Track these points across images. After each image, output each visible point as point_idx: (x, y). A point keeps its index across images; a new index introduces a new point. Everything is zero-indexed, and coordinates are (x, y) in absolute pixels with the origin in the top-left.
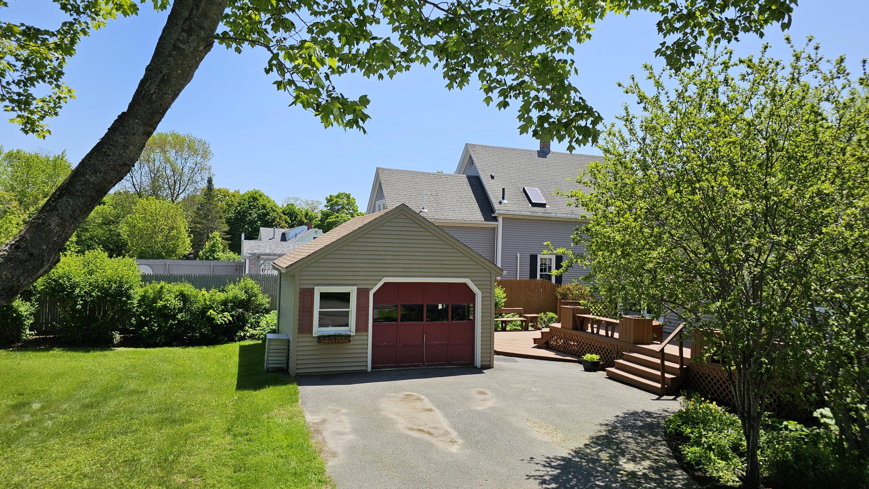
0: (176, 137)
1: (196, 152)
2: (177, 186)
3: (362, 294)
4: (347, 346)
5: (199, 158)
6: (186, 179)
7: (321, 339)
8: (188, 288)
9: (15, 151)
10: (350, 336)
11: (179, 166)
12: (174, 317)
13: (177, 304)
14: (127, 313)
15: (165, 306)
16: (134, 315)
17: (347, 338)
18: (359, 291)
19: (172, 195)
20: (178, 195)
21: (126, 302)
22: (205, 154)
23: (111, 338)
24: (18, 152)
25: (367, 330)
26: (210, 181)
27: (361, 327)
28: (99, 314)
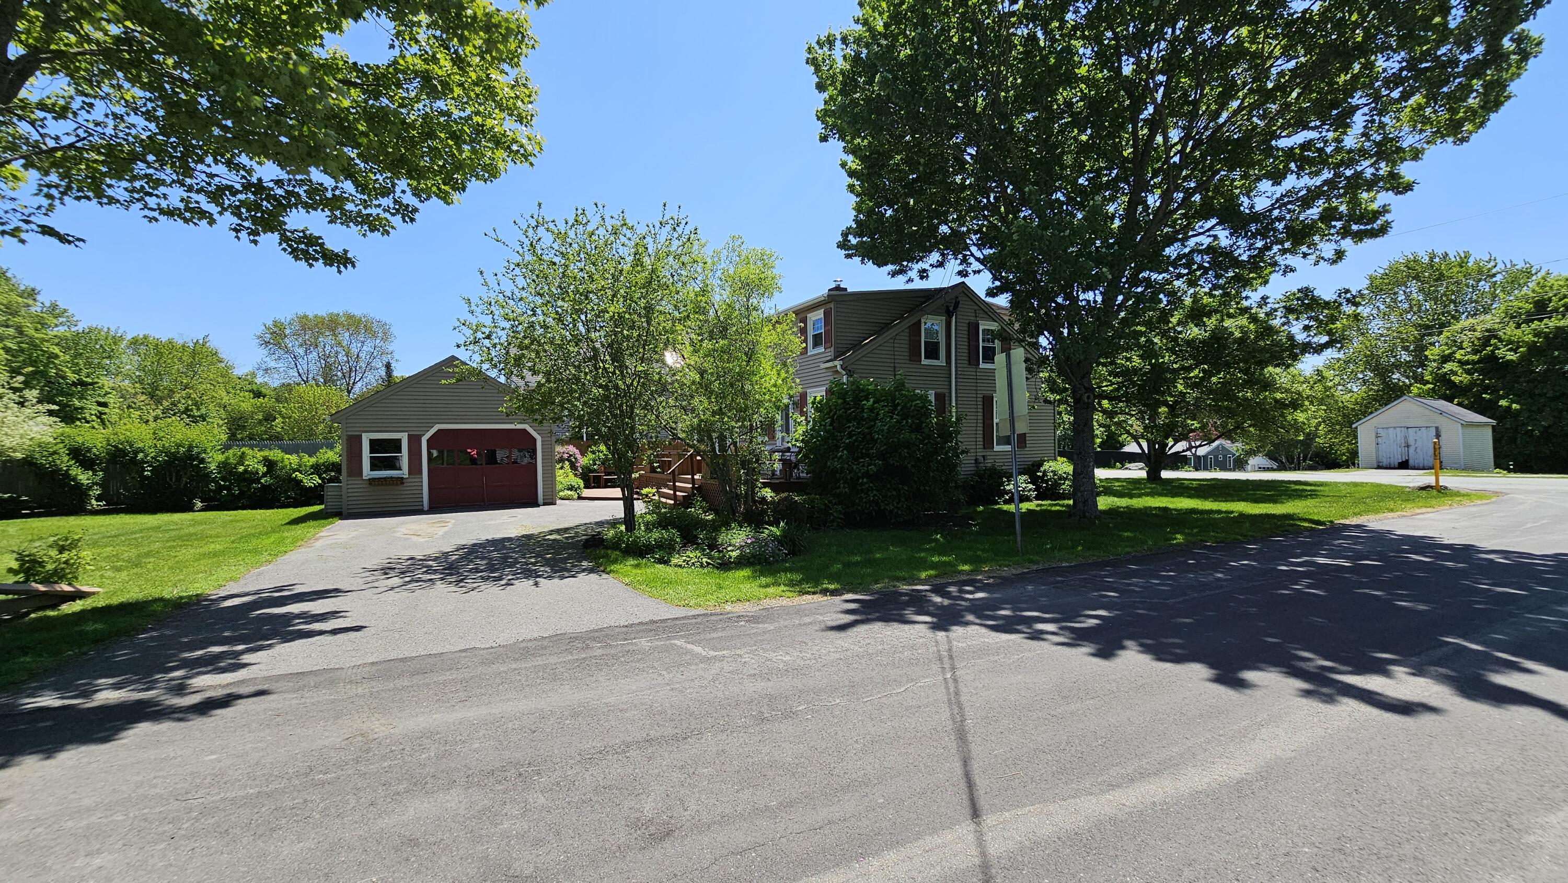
0: (350, 317)
1: (375, 336)
2: (353, 374)
3: (415, 441)
4: (400, 487)
5: (378, 341)
6: (364, 366)
7: (372, 481)
8: (275, 454)
9: (141, 336)
10: (402, 478)
11: (354, 351)
12: (258, 481)
13: (262, 469)
14: (206, 477)
15: (246, 471)
16: (214, 480)
17: (400, 480)
18: (410, 437)
19: (348, 384)
20: (354, 383)
21: (197, 466)
22: (386, 336)
23: (194, 505)
24: (145, 337)
25: (420, 472)
26: (388, 366)
27: (415, 468)
28: (171, 479)
